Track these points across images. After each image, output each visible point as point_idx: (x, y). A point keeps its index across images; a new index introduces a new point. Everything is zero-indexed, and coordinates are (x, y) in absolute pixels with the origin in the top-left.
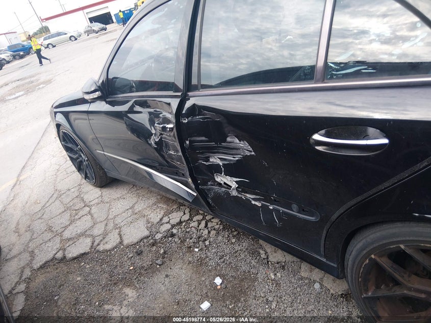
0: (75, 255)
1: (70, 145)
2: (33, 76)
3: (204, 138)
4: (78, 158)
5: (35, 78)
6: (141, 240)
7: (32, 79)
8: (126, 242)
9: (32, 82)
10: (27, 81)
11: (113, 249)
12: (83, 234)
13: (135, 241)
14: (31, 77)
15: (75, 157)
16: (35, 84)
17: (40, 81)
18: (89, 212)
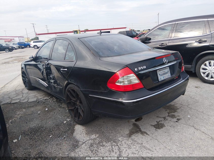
0: (13, 102)
1: (24, 75)
2: (24, 56)
3: (49, 71)
4: (25, 80)
5: (24, 57)
6: (33, 101)
7: (23, 57)
8: (29, 101)
9: (23, 58)
10: (21, 58)
11: (24, 102)
12: (18, 99)
13: (31, 101)
14: (23, 56)
15: (24, 79)
16: (23, 59)
17: (25, 59)
18: (22, 95)
